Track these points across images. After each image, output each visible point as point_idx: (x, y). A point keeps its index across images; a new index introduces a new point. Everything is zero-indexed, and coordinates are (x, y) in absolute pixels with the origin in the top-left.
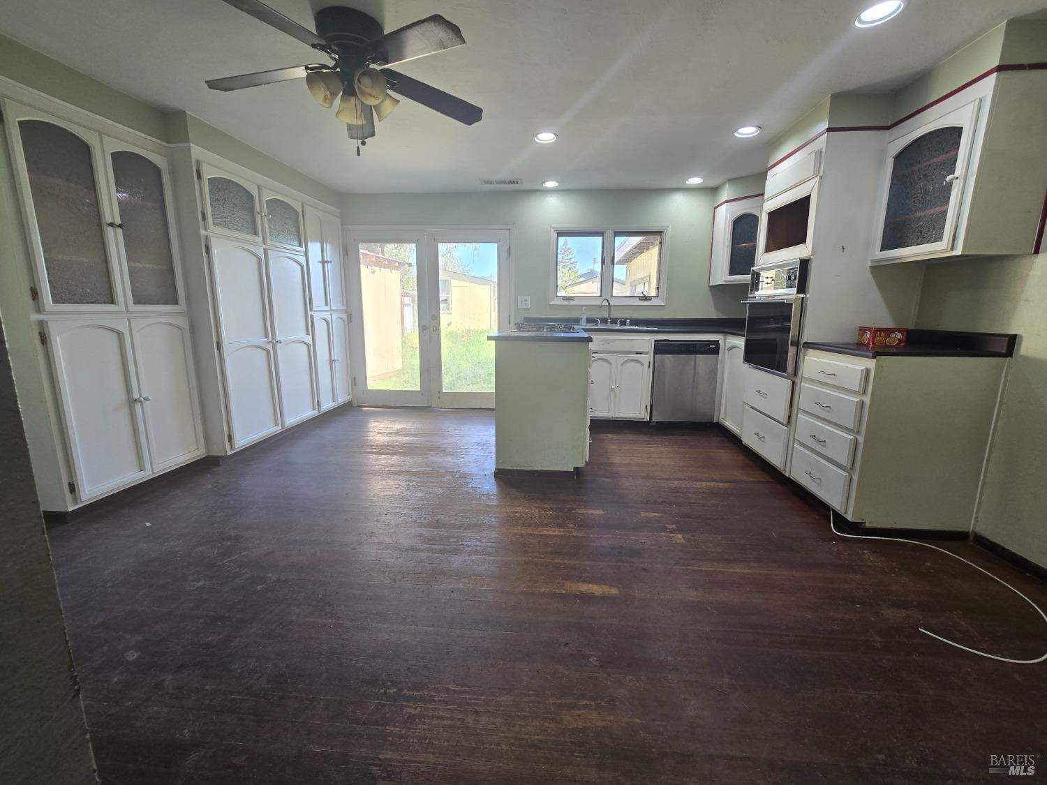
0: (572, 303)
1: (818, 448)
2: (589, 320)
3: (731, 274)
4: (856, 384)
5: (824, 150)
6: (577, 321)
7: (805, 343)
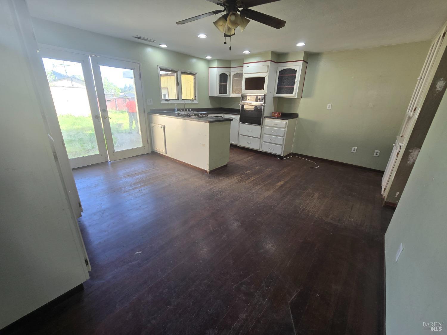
0: (170, 102)
1: (273, 142)
2: (178, 110)
3: (220, 93)
4: (284, 126)
5: (269, 66)
6: (174, 110)
7: (265, 117)
